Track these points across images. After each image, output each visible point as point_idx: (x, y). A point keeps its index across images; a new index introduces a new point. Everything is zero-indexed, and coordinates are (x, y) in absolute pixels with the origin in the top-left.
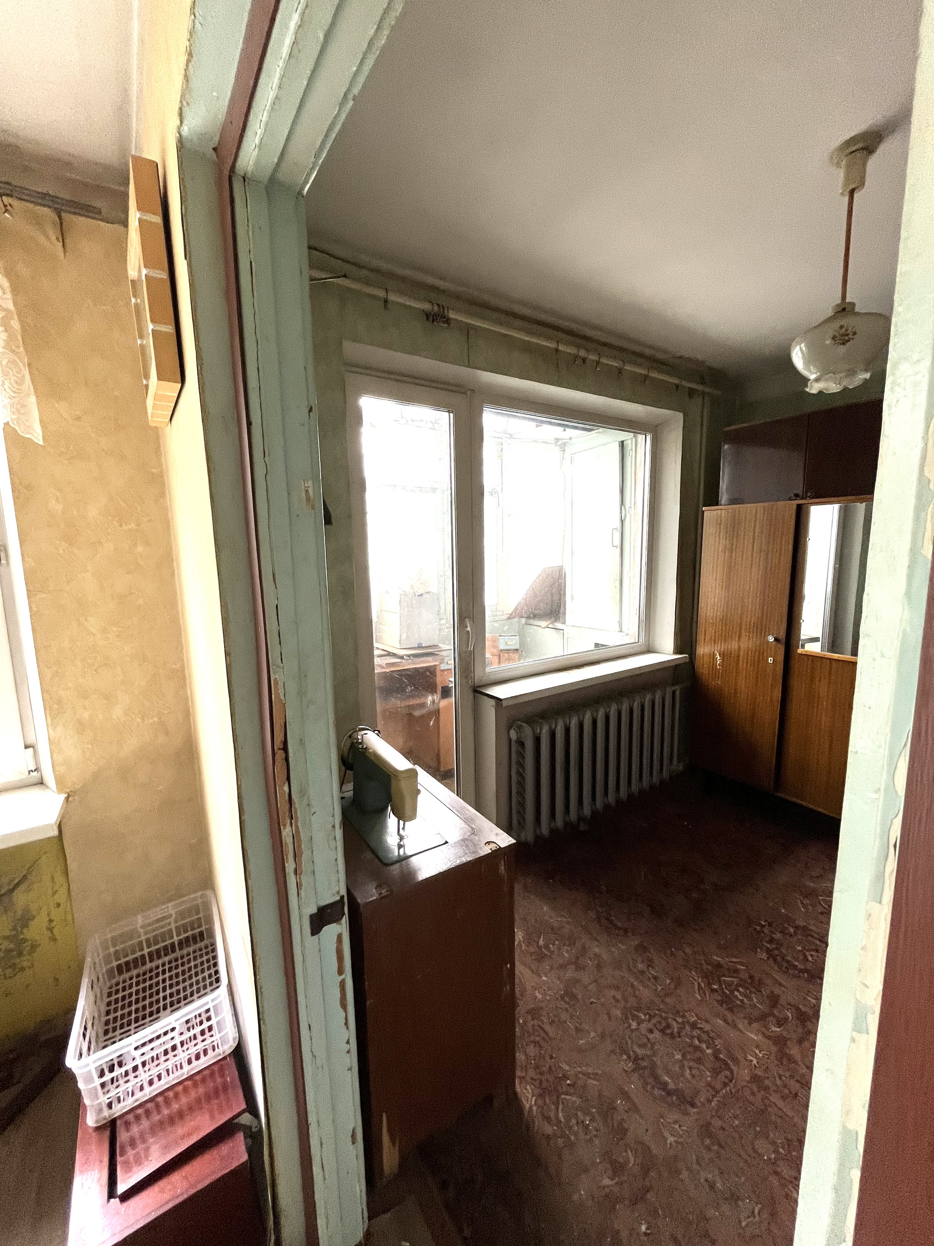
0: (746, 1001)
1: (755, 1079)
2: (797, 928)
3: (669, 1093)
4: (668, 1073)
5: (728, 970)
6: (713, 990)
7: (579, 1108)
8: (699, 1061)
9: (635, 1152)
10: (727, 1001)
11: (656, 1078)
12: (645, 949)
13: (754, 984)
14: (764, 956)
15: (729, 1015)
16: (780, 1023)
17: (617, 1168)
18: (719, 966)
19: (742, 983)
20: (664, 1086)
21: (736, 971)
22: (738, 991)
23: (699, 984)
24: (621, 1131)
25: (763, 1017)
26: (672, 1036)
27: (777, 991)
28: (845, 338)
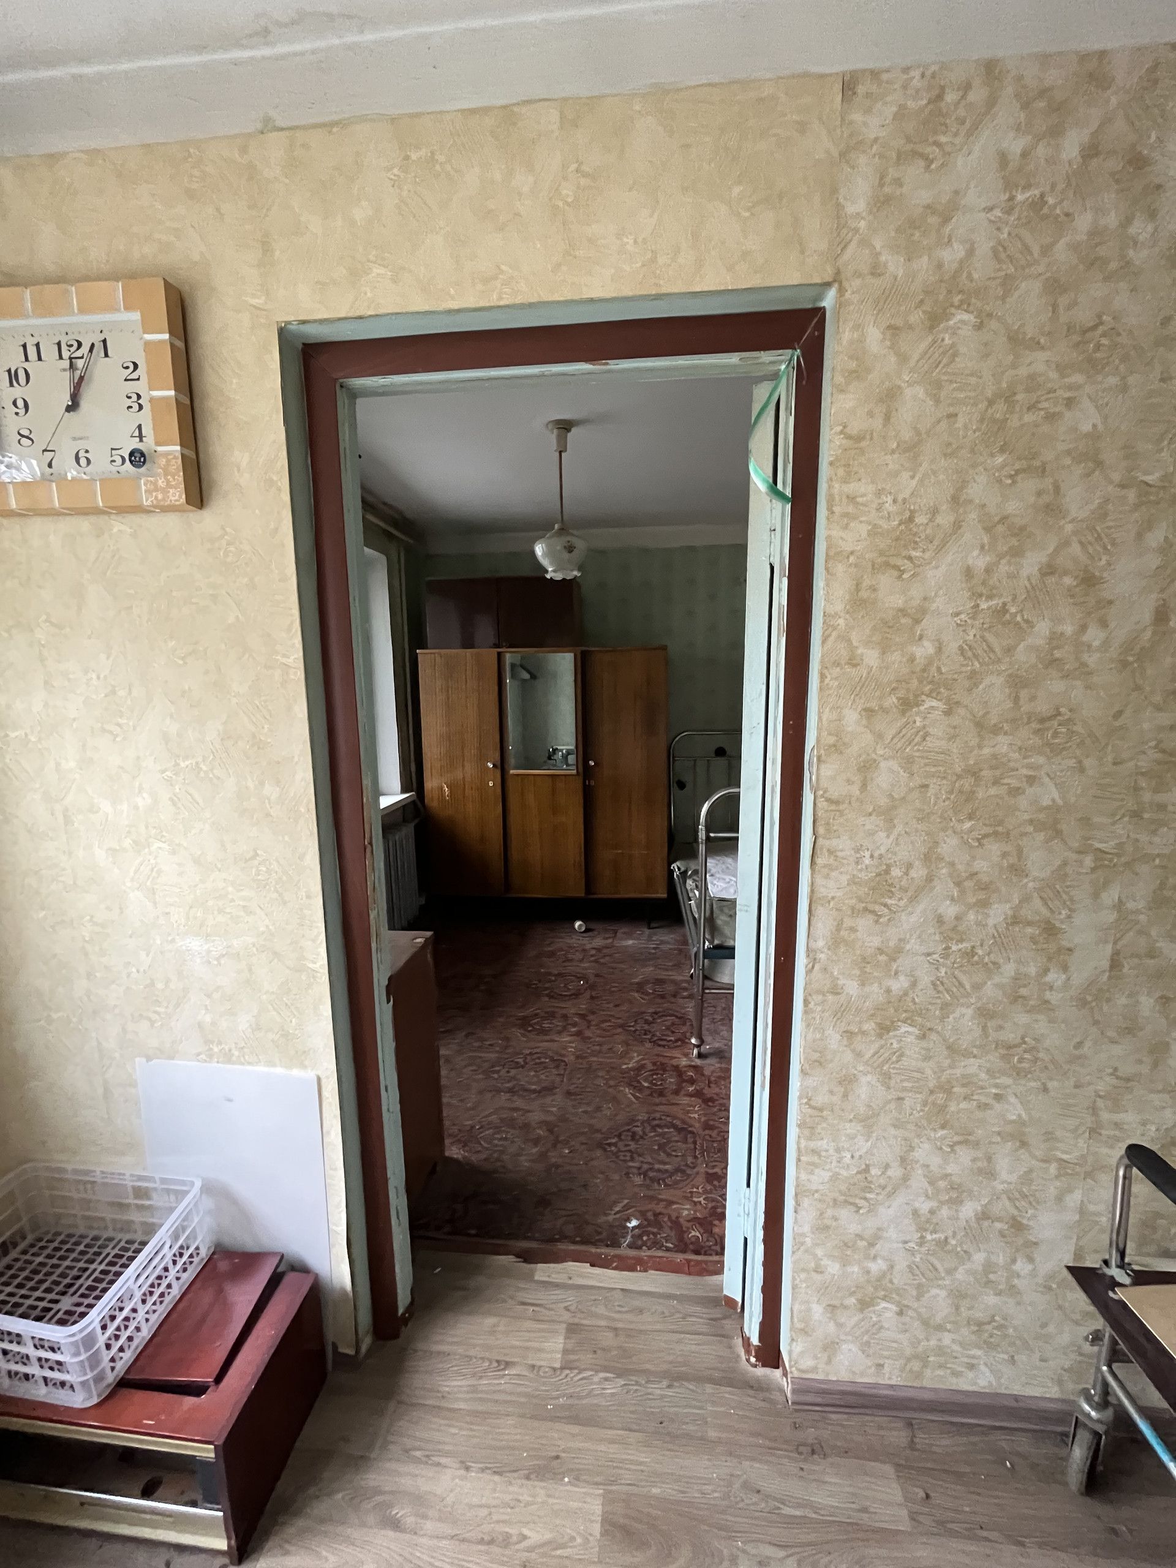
0: (551, 1026)
1: (578, 1057)
2: (555, 975)
3: (539, 1092)
4: (533, 1084)
5: (532, 1016)
6: (530, 1031)
7: (495, 1133)
8: (545, 1068)
9: (540, 1128)
10: (543, 1032)
11: (526, 1090)
12: (472, 1034)
13: (552, 1015)
14: (547, 999)
15: (548, 1038)
16: (575, 1025)
17: (536, 1142)
18: (524, 1018)
19: (544, 1018)
20: (534, 1091)
21: (536, 1015)
22: (544, 1023)
23: (520, 1032)
24: (526, 1126)
25: (564, 1028)
26: (523, 1067)
27: (564, 1012)
28: (570, 549)
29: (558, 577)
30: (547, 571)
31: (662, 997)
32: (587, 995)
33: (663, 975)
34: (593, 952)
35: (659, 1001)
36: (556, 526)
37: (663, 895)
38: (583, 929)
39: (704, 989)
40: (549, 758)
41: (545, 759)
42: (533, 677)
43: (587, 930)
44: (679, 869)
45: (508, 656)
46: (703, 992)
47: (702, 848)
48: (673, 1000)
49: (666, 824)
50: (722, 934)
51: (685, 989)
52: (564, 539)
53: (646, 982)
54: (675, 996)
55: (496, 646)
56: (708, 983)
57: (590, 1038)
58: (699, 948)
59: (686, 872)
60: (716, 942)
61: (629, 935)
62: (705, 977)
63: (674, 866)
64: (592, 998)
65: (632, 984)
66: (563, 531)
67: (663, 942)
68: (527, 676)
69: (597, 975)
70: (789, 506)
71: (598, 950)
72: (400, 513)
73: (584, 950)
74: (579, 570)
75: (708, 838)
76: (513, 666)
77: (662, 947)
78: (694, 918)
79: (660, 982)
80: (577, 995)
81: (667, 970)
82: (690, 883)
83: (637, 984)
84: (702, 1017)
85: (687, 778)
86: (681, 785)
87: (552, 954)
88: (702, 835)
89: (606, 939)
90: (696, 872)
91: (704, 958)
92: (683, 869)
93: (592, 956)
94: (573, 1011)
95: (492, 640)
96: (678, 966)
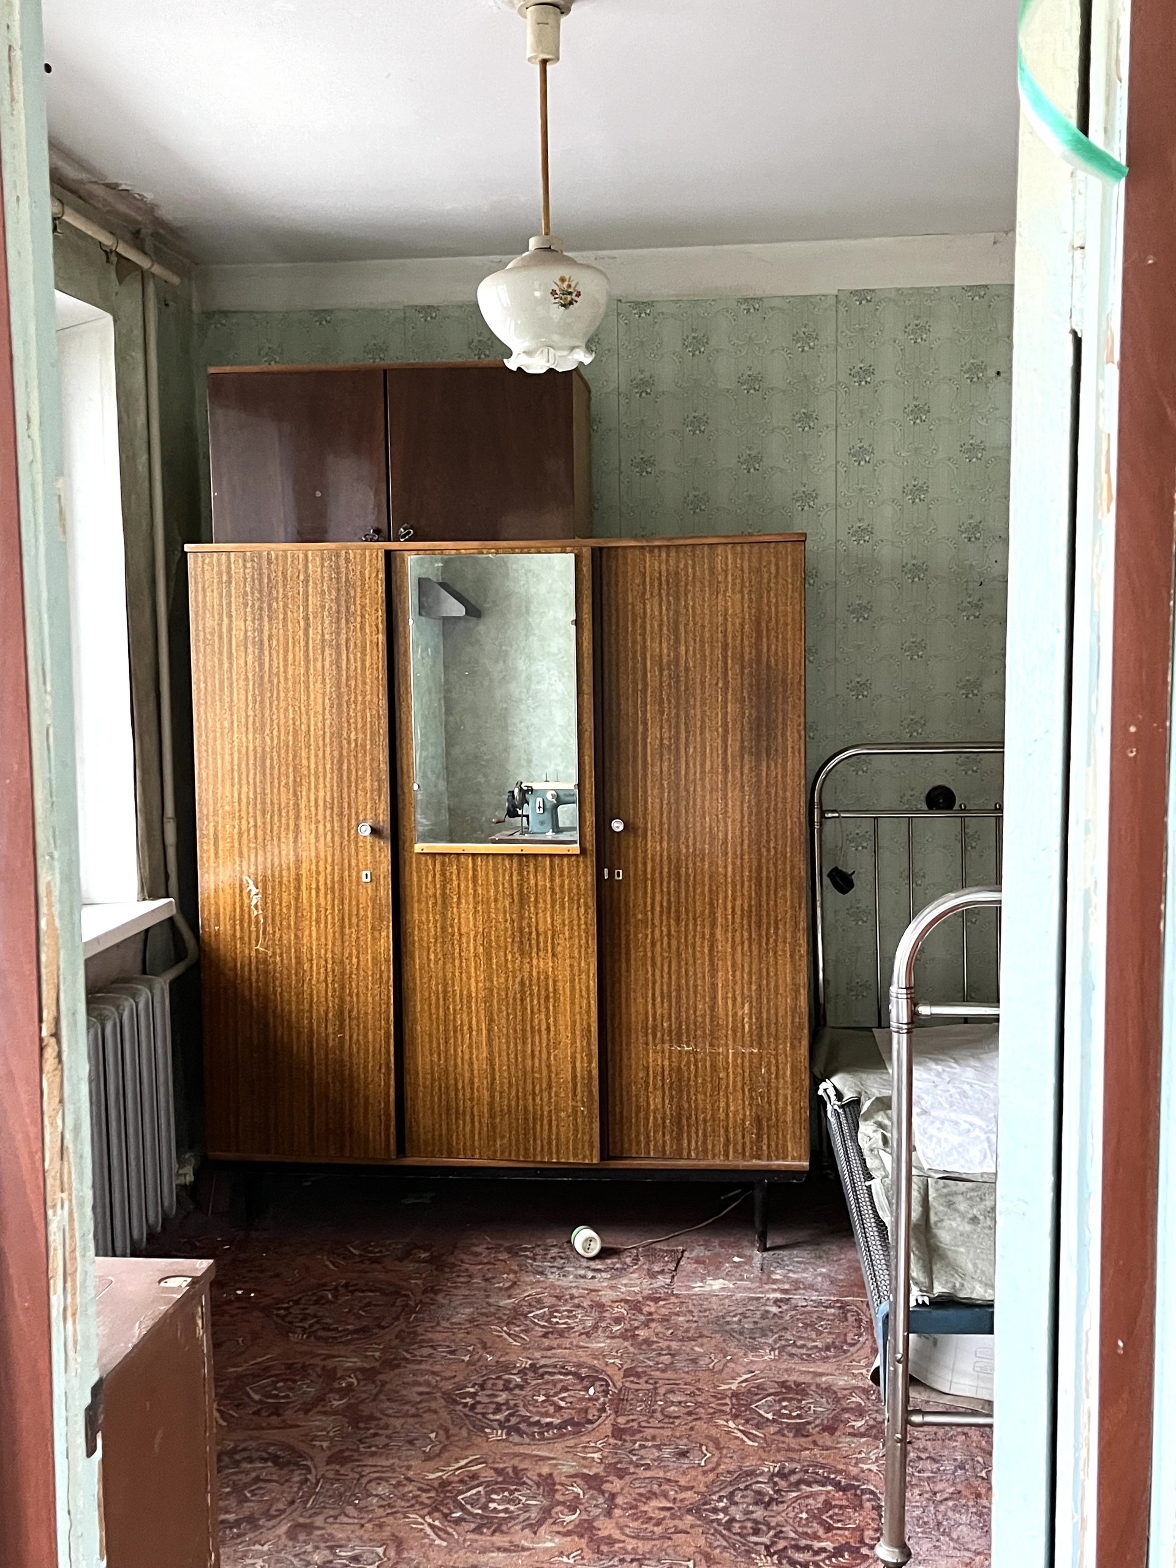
0: (512, 1508)
2: (522, 1372)
5: (461, 1481)
6: (458, 1522)
10: (490, 1523)
12: (309, 1528)
14: (501, 1434)
15: (499, 1540)
16: (573, 1505)
18: (444, 1484)
19: (493, 1487)
21: (474, 1476)
22: (493, 1501)
23: (430, 1525)
25: (546, 1515)
27: (545, 1469)
28: (567, 298)
29: (537, 365)
30: (509, 353)
31: (800, 1431)
32: (606, 1424)
33: (799, 1372)
34: (621, 1310)
35: (791, 1441)
36: (533, 243)
37: (798, 1161)
38: (596, 1248)
39: (907, 1413)
40: (512, 813)
41: (502, 814)
42: (474, 612)
43: (604, 1254)
44: (839, 1095)
45: (411, 559)
46: (907, 1422)
47: (899, 1043)
48: (826, 1439)
49: (803, 978)
50: (953, 1267)
51: (860, 1412)
52: (551, 275)
53: (757, 1391)
54: (830, 1429)
55: (380, 534)
56: (917, 1396)
57: (610, 1541)
58: (894, 1305)
59: (856, 1103)
60: (938, 1289)
61: (712, 1266)
62: (912, 1381)
63: (826, 1088)
64: (618, 1432)
65: (720, 1396)
66: (550, 252)
67: (797, 1285)
68: (457, 609)
69: (628, 1373)
70: (1119, 188)
71: (635, 1306)
72: (151, 209)
73: (601, 1307)
74: (589, 349)
75: (914, 1015)
76: (422, 583)
77: (798, 1298)
78: (881, 1225)
79: (792, 1391)
80: (578, 1424)
81: (809, 1359)
82: (867, 1130)
83: (735, 1395)
84: (904, 1487)
85: (857, 863)
86: (843, 882)
87: (516, 1315)
88: (899, 1011)
89: (652, 1275)
90: (883, 1104)
91: (909, 1329)
92: (848, 1095)
93: (618, 1320)
94: (568, 1467)
95: (370, 520)
96: (838, 1348)
